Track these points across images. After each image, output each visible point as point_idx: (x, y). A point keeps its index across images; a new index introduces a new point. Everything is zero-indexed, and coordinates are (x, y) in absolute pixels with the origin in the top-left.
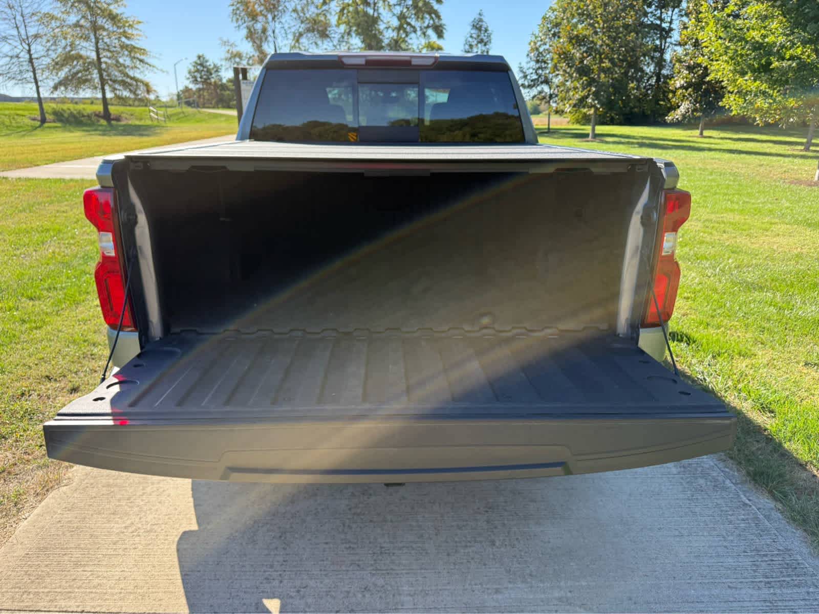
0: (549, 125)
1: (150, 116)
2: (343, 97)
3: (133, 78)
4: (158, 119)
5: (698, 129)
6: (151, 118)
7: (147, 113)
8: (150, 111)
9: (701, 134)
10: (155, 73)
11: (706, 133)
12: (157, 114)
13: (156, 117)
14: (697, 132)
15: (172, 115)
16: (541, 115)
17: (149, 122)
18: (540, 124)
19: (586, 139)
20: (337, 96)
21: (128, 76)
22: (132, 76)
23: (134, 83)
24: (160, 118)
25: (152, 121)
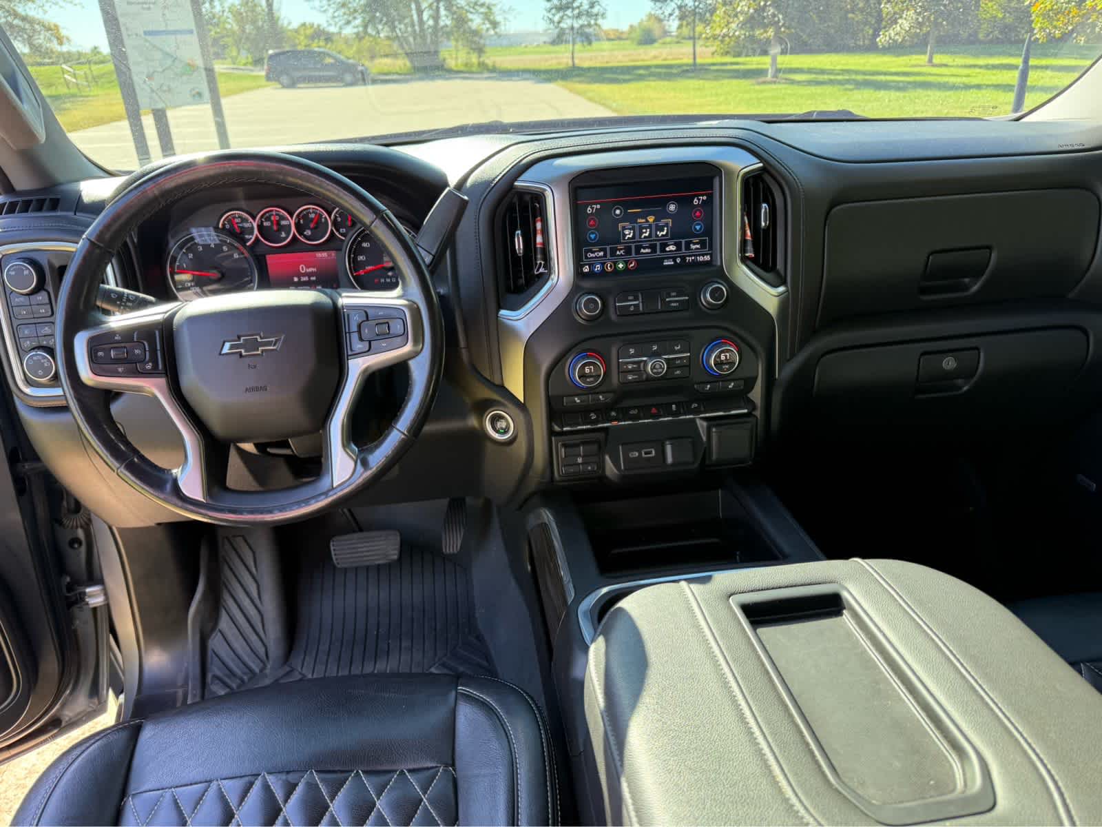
0: (695, 58)
1: (65, 79)
2: (370, 30)
3: (24, 19)
4: (77, 84)
5: (924, 53)
6: (67, 84)
7: (60, 75)
8: (63, 72)
9: (930, 60)
10: (61, 7)
11: (938, 59)
12: (75, 76)
13: (74, 80)
14: (924, 58)
15: (102, 76)
16: (656, 45)
17: (63, 90)
18: (670, 57)
19: (763, 79)
20: (361, 29)
21: (16, 15)
22: (23, 13)
23: (27, 26)
24: (79, 82)
25: (68, 88)
